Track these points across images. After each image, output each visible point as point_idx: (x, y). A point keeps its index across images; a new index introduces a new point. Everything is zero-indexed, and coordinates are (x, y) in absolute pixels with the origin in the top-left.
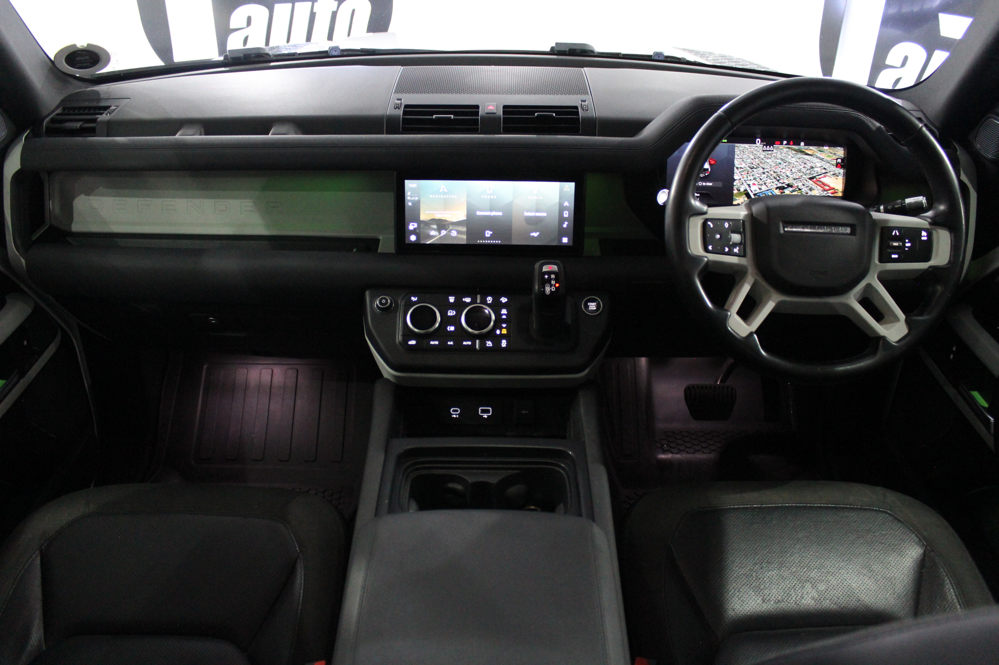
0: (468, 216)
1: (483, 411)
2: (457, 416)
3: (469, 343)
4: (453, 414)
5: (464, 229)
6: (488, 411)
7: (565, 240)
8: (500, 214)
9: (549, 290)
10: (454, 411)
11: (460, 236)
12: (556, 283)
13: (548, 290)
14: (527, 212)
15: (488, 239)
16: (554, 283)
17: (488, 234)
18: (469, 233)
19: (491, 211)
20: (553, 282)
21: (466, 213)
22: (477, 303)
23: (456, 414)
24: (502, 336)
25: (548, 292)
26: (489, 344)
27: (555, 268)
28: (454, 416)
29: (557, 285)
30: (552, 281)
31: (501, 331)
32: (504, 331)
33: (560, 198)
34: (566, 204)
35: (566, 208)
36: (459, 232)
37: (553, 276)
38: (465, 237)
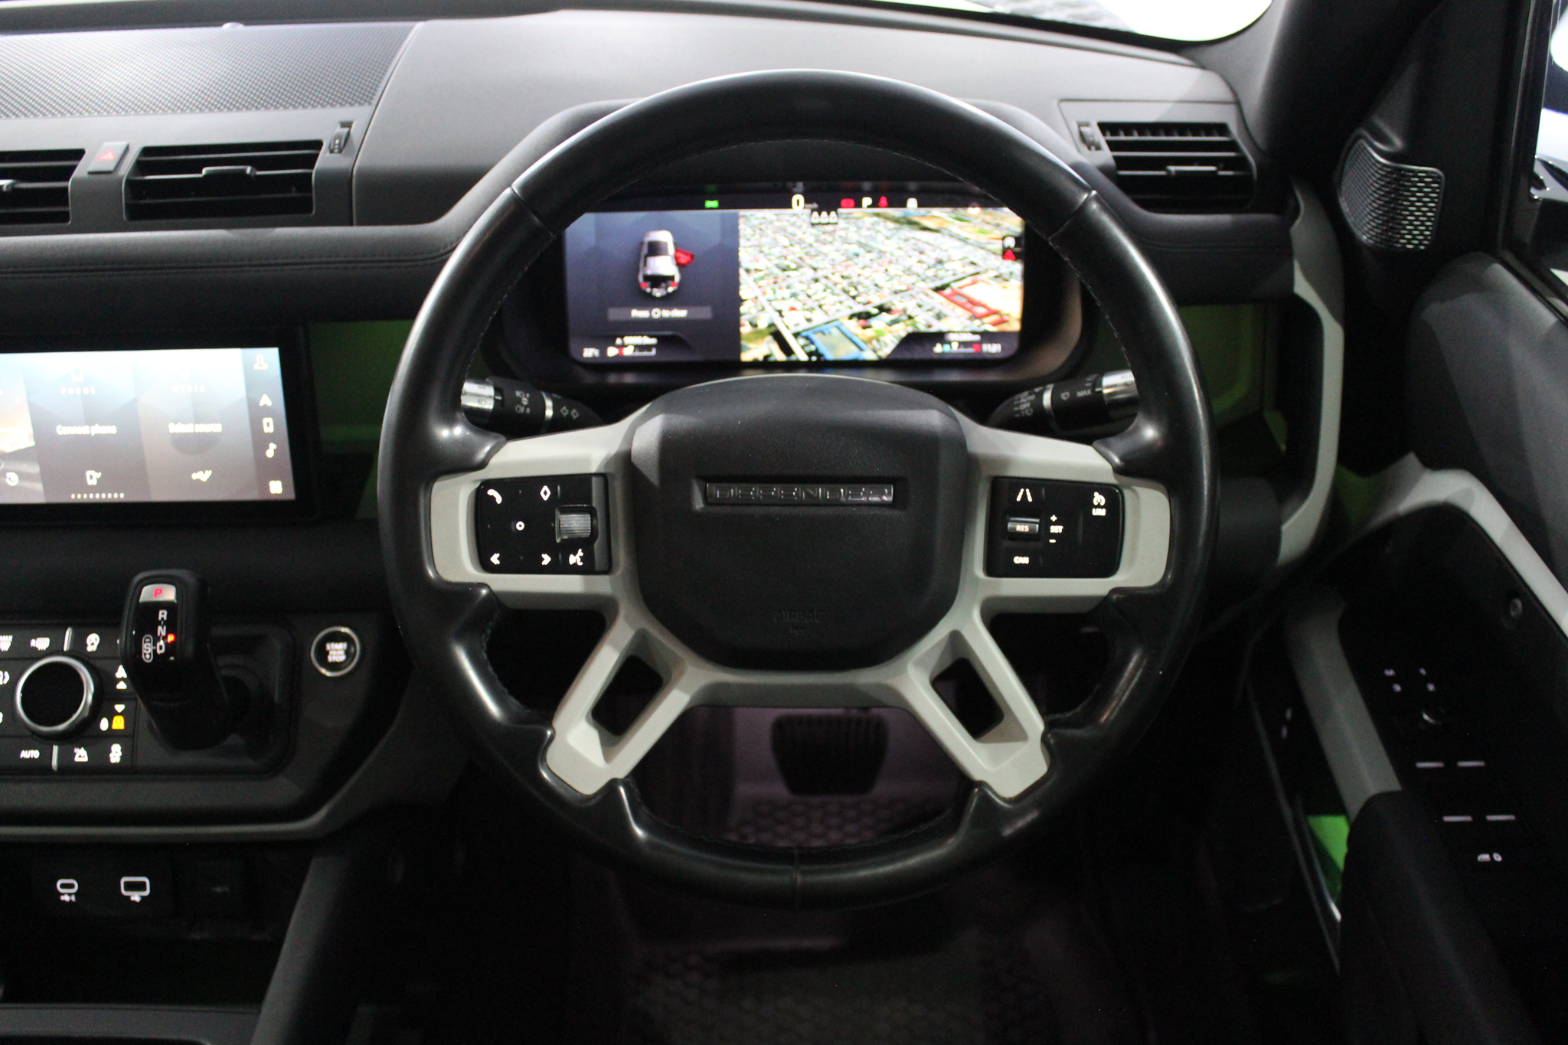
0: (37, 436)
1: (131, 886)
2: (73, 898)
3: (35, 754)
4: (63, 894)
5: (34, 469)
6: (141, 887)
7: (276, 488)
8: (112, 430)
9: (150, 650)
10: (63, 886)
11: (28, 485)
12: (168, 632)
13: (147, 649)
14: (176, 422)
15: (93, 489)
16: (164, 634)
17: (93, 477)
18: (46, 476)
19: (90, 423)
20: (161, 630)
21: (31, 431)
22: (61, 653)
23: (70, 894)
24: (112, 736)
25: (148, 656)
26: (81, 755)
27: (169, 594)
28: (66, 898)
29: (171, 638)
30: (160, 628)
31: (110, 723)
32: (119, 723)
33: (249, 389)
34: (265, 401)
35: (268, 412)
36: (22, 476)
37: (163, 615)
38: (39, 487)
